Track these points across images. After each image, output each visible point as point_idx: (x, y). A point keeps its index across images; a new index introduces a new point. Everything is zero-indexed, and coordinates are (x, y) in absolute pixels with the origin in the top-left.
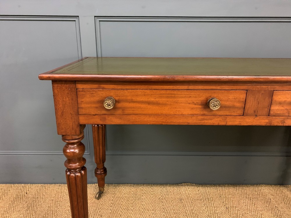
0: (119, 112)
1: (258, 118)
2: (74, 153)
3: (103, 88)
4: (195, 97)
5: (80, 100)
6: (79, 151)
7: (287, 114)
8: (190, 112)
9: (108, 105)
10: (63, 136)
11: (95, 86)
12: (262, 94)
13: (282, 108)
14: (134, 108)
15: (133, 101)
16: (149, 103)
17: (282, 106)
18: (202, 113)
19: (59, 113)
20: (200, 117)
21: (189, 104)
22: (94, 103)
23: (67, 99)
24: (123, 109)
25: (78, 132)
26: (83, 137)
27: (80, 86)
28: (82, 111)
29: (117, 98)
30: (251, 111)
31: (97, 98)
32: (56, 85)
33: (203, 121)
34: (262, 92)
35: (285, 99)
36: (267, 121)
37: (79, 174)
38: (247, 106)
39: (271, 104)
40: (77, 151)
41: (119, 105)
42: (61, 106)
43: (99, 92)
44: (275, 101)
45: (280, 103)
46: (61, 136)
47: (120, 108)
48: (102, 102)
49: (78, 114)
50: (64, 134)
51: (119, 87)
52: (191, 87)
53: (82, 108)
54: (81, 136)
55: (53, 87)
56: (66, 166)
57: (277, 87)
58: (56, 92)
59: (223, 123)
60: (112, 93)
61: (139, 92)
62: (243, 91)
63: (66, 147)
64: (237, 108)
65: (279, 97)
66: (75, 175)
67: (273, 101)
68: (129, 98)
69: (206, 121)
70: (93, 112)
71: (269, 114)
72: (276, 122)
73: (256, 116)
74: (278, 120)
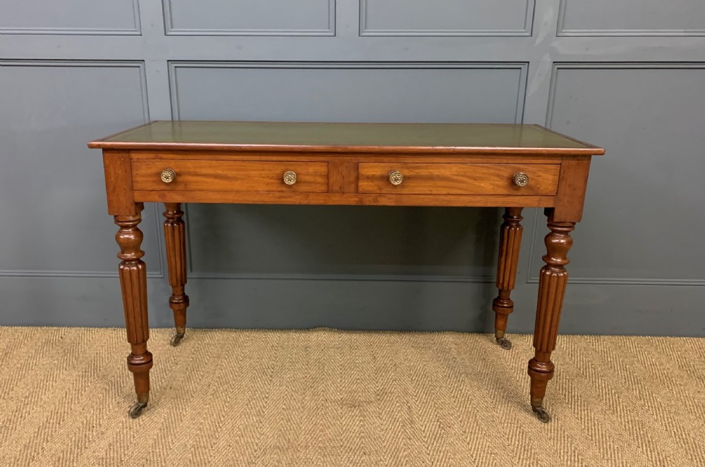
0: (181, 187)
1: (345, 196)
2: (128, 239)
3: (161, 159)
4: (270, 170)
5: (134, 172)
6: (135, 237)
7: (378, 191)
8: (266, 188)
9: (167, 177)
10: (115, 216)
11: (152, 155)
12: (346, 167)
13: (372, 184)
14: (198, 182)
15: (196, 174)
16: (216, 176)
17: (372, 182)
18: (279, 189)
19: (111, 189)
20: (278, 194)
21: (264, 178)
22: (150, 176)
23: (120, 171)
24: (186, 184)
25: (133, 212)
26: (140, 220)
27: (135, 156)
28: (137, 186)
29: (177, 170)
30: (336, 188)
31: (154, 170)
32: (107, 155)
33: (282, 200)
34: (346, 164)
35: (374, 173)
36: (357, 199)
37: (135, 268)
38: (332, 180)
39: (358, 178)
40: (132, 237)
41: (180, 179)
42: (113, 179)
43: (157, 163)
44: (362, 175)
45: (369, 178)
46: (113, 217)
47: (182, 182)
48: (159, 174)
49: (132, 189)
50: (116, 214)
51: (180, 157)
52: (264, 158)
53: (137, 182)
54: (137, 218)
55: (104, 156)
56: (119, 257)
57: (361, 159)
58: (107, 162)
59: (305, 202)
60: (172, 164)
61: (203, 163)
62: (323, 164)
63: (120, 232)
64: (319, 183)
65: (366, 170)
66: (130, 271)
67: (360, 176)
68: (192, 170)
69: (285, 199)
70: (150, 186)
71: (357, 191)
72: (368, 201)
73: (343, 193)
74: (370, 199)
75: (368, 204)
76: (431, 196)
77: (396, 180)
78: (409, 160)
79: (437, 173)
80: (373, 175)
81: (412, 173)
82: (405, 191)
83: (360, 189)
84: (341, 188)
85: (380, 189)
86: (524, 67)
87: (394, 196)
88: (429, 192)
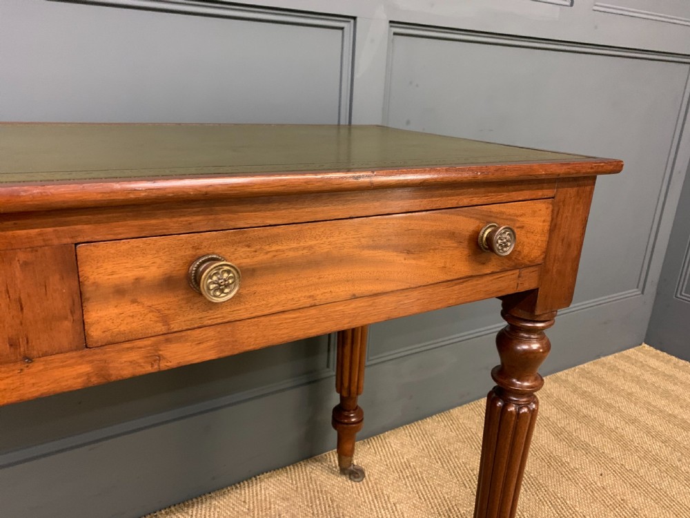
1: (38, 366)
7: (160, 328)
12: (25, 264)
13: (134, 308)
17: (134, 301)
34: (22, 256)
35: (136, 273)
36: (85, 368)
39: (80, 299)
44: (96, 285)
45: (120, 292)
57: (86, 230)
65: (109, 266)
67: (88, 290)
71: (84, 343)
72: (127, 363)
73: (28, 359)
74: (134, 356)
75: (127, 372)
76: (313, 311)
77: (220, 288)
78: (249, 217)
79: (326, 248)
80: (137, 280)
81: (261, 257)
82: (242, 311)
83: (95, 333)
84: (13, 344)
85: (165, 320)
86: (348, 26)
87: (210, 332)
88: (309, 302)
